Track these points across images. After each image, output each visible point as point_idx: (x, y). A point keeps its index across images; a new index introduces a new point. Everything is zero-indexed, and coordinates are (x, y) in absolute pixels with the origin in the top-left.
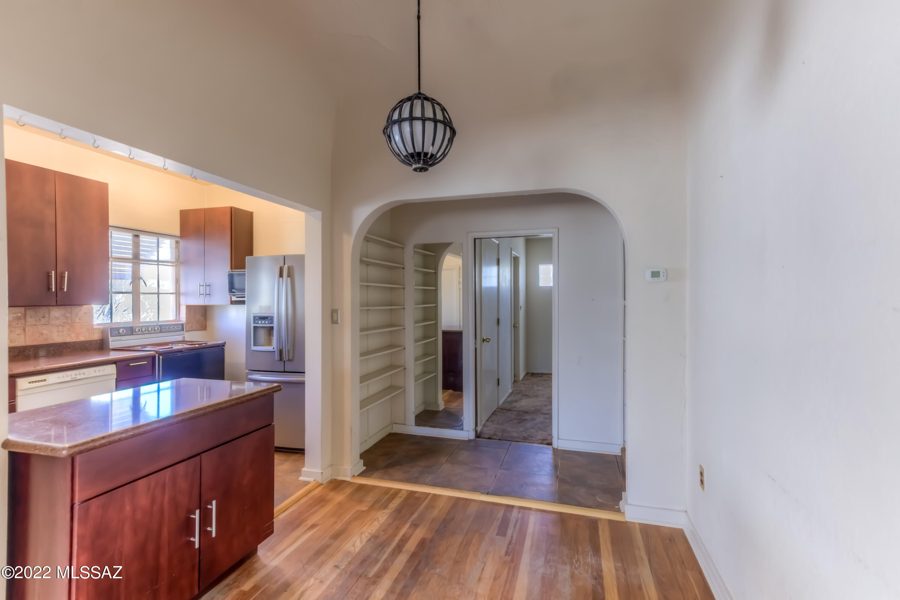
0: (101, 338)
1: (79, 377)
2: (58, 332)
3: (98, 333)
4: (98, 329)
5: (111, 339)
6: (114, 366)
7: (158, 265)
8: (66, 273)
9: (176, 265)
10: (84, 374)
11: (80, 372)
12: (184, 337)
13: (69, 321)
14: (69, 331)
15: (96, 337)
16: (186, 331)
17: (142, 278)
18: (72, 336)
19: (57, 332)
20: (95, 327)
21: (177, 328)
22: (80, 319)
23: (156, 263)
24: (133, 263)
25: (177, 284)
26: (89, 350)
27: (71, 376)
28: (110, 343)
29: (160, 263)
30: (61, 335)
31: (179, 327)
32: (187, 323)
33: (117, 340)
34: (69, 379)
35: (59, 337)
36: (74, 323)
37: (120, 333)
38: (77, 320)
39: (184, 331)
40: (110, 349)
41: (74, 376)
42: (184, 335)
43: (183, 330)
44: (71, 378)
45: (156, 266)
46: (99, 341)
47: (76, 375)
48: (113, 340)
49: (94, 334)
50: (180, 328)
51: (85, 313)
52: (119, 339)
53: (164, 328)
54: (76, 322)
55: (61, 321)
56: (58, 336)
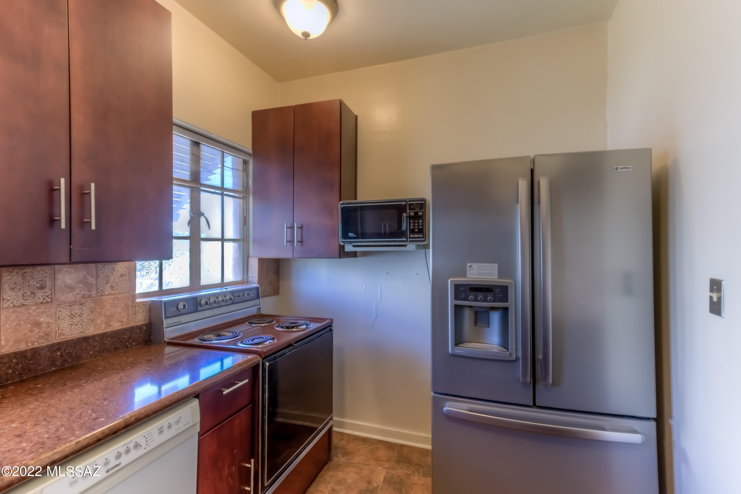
0: (147, 322)
2: (72, 316)
3: (143, 311)
4: (143, 305)
5: (166, 322)
7: (222, 195)
8: (93, 185)
9: (244, 196)
11: (129, 446)
12: (260, 308)
13: (94, 293)
14: (92, 312)
15: (140, 319)
16: (262, 298)
17: (203, 214)
18: (99, 322)
19: (69, 317)
20: (138, 300)
21: (252, 294)
22: (112, 288)
23: (219, 192)
24: (191, 188)
25: (245, 226)
28: (165, 330)
29: (225, 193)
30: (76, 323)
32: (261, 285)
33: (175, 323)
35: (73, 327)
36: (102, 295)
37: (178, 310)
38: (108, 290)
39: (260, 298)
40: (165, 341)
42: (260, 305)
43: (258, 297)
45: (219, 197)
46: (145, 328)
48: (168, 325)
49: (135, 314)
50: (255, 294)
51: (122, 277)
52: (177, 322)
53: (237, 295)
54: (107, 293)
55: (78, 294)
56: (72, 325)
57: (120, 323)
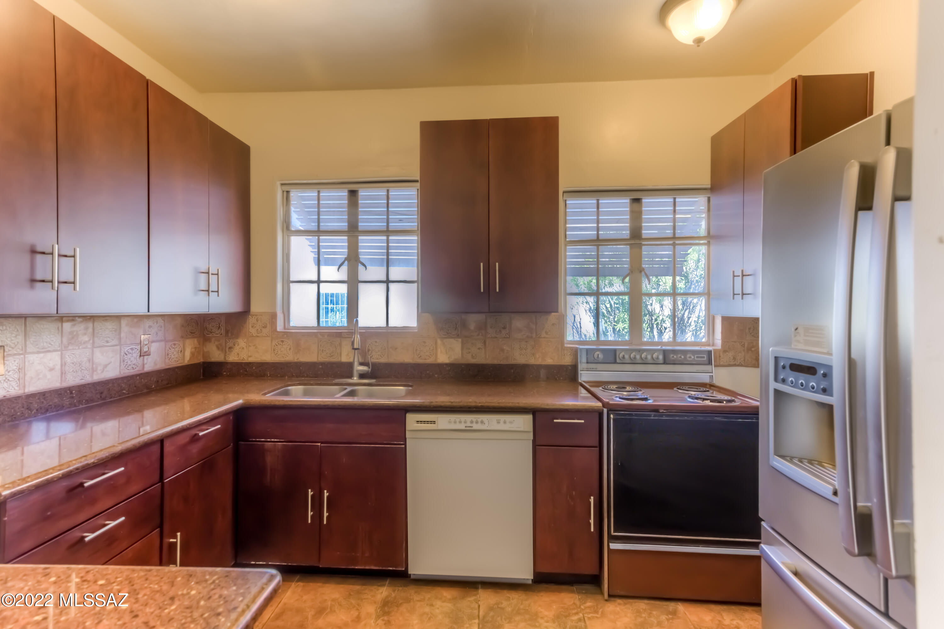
0: (573, 364)
1: (475, 427)
2: (521, 349)
3: (570, 354)
4: (570, 349)
5: (582, 366)
6: (529, 418)
7: (674, 245)
8: (497, 264)
10: (482, 422)
11: (478, 420)
12: (711, 375)
13: (534, 335)
14: (533, 348)
15: (567, 361)
16: (715, 366)
17: (645, 271)
18: (537, 356)
19: (519, 349)
20: (566, 345)
21: (697, 357)
22: (546, 333)
23: (670, 243)
24: (630, 245)
26: (556, 379)
27: (465, 422)
28: (579, 373)
29: (677, 242)
30: (523, 354)
31: (704, 357)
32: (725, 349)
33: (591, 369)
34: (462, 427)
35: (521, 356)
36: (539, 337)
37: (594, 358)
38: (543, 335)
39: (712, 365)
40: (579, 382)
41: (469, 424)
42: (712, 373)
43: (710, 363)
44: (466, 427)
45: (671, 247)
46: (570, 368)
47: (472, 422)
48: (584, 369)
49: (564, 355)
50: (705, 359)
51: (553, 324)
52: (593, 369)
53: (671, 355)
54: (543, 336)
55: (524, 335)
56: (521, 355)
57: (552, 360)
